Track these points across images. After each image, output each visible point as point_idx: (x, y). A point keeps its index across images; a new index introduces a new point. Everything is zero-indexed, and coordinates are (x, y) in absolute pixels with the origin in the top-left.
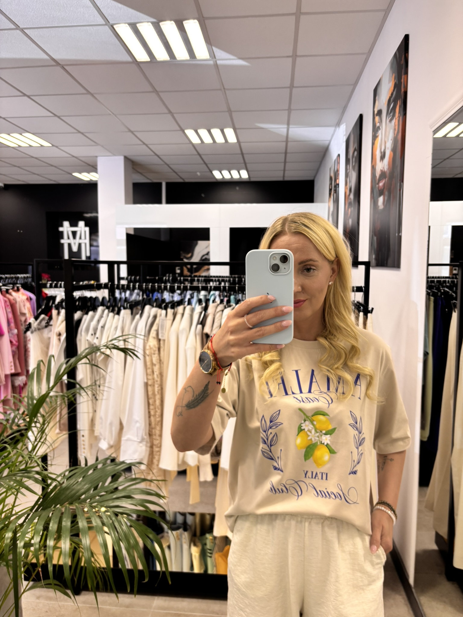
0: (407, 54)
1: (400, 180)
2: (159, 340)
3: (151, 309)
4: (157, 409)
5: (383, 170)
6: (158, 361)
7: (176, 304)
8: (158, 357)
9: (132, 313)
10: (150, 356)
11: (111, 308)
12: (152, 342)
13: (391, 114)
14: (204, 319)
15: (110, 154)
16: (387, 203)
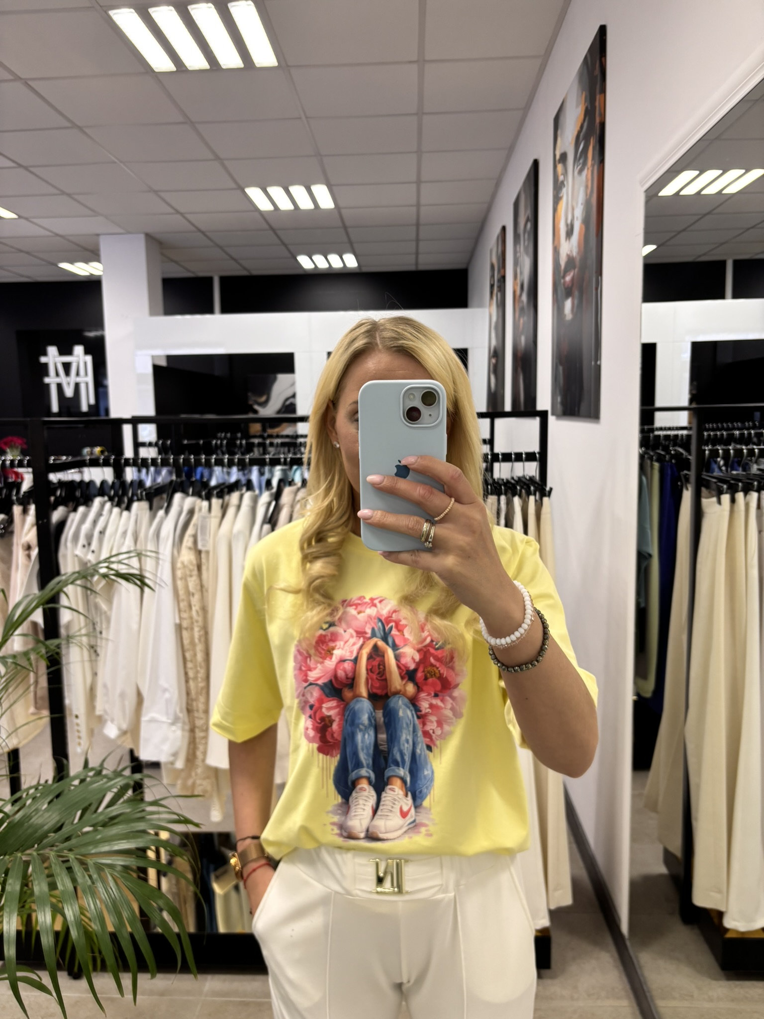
0: (603, 59)
1: (596, 272)
2: (200, 552)
3: (183, 499)
4: (199, 669)
5: (571, 255)
6: (199, 587)
7: (226, 490)
8: (198, 581)
9: (151, 508)
10: (183, 581)
11: (116, 499)
12: (187, 556)
13: (581, 161)
14: (276, 513)
15: (122, 231)
16: (578, 309)
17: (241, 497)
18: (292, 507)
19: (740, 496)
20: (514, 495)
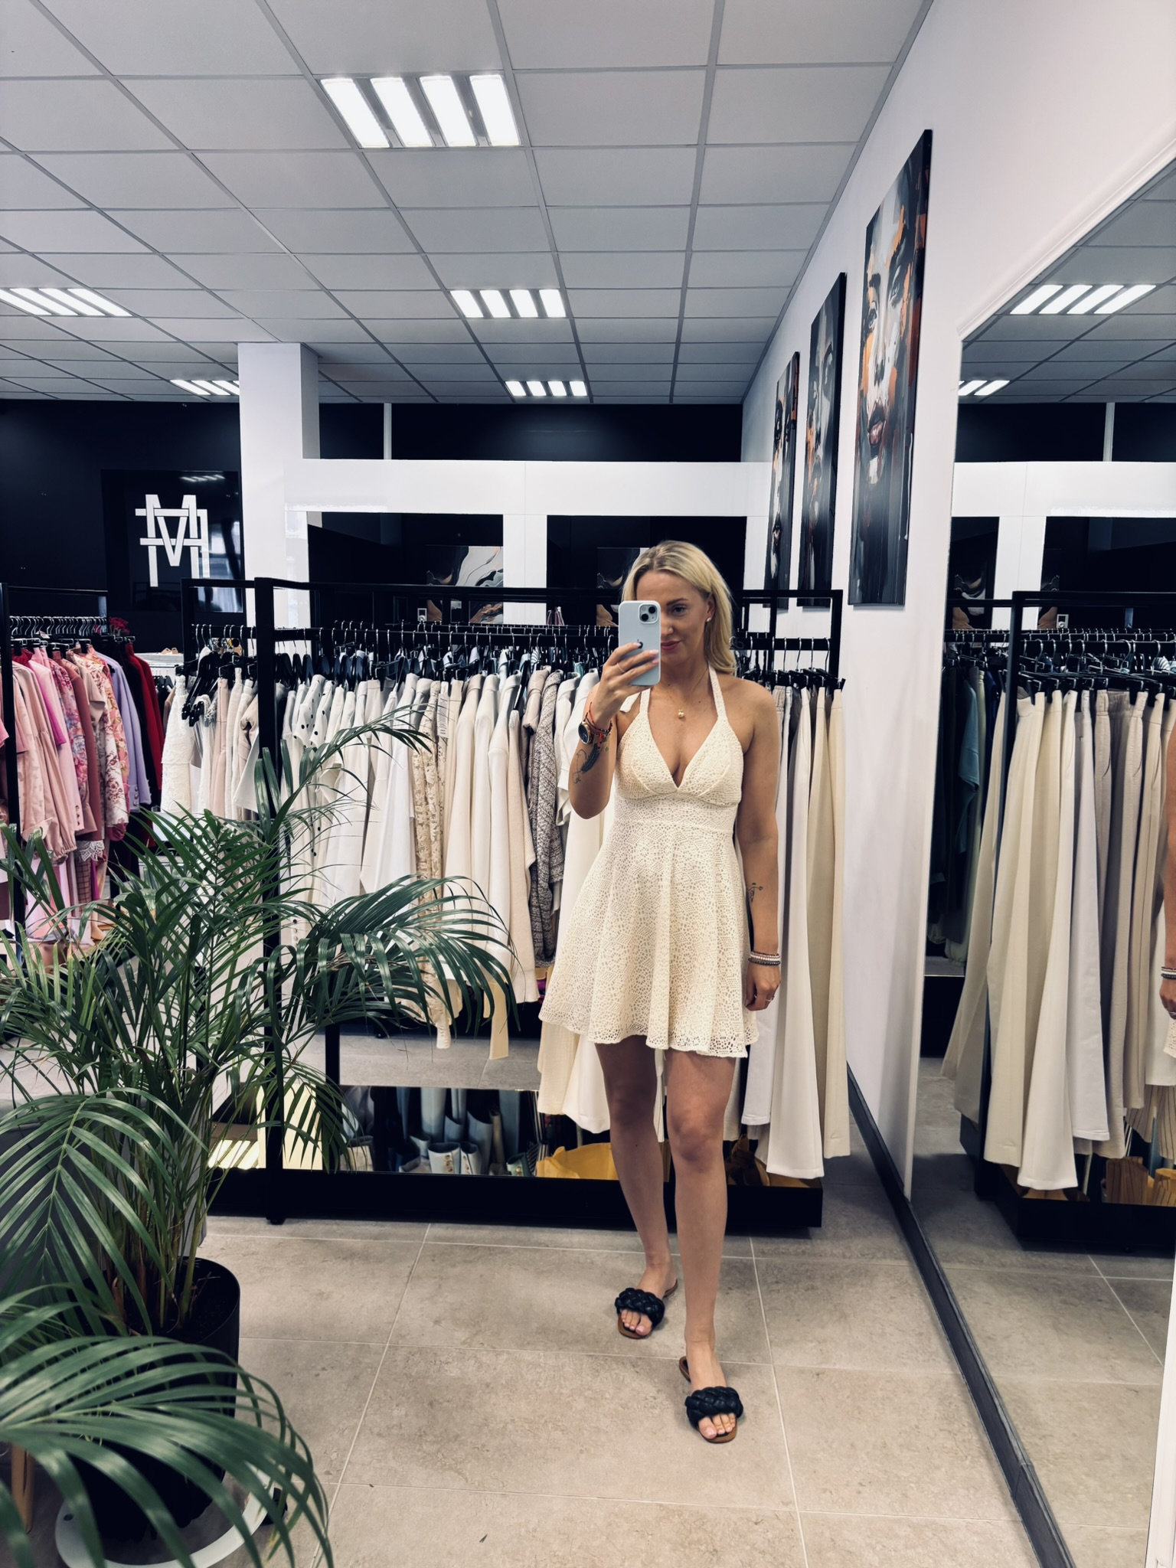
1: (907, 428)
2: (437, 738)
3: (416, 680)
5: (880, 403)
7: (466, 671)
8: (435, 772)
9: (382, 689)
11: (336, 678)
13: (896, 291)
14: (523, 700)
15: (271, 339)
16: (885, 472)
17: (483, 680)
18: (541, 693)
19: (1057, 695)
20: (801, 687)
